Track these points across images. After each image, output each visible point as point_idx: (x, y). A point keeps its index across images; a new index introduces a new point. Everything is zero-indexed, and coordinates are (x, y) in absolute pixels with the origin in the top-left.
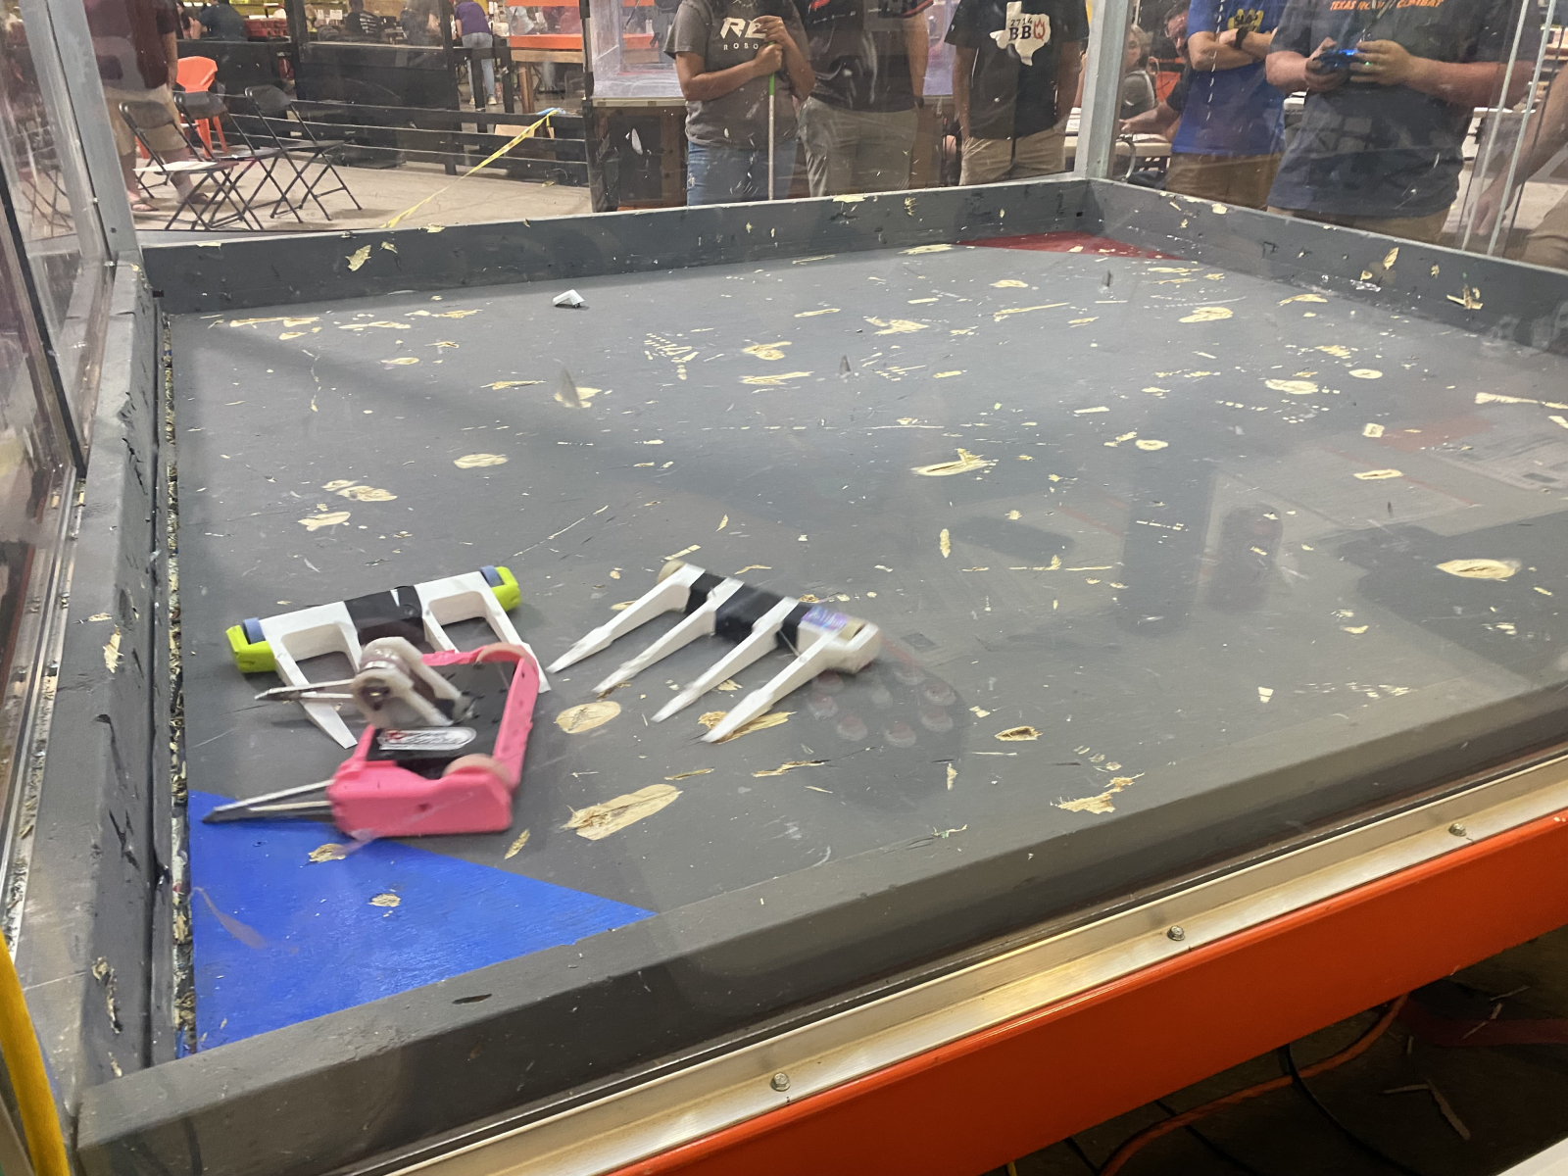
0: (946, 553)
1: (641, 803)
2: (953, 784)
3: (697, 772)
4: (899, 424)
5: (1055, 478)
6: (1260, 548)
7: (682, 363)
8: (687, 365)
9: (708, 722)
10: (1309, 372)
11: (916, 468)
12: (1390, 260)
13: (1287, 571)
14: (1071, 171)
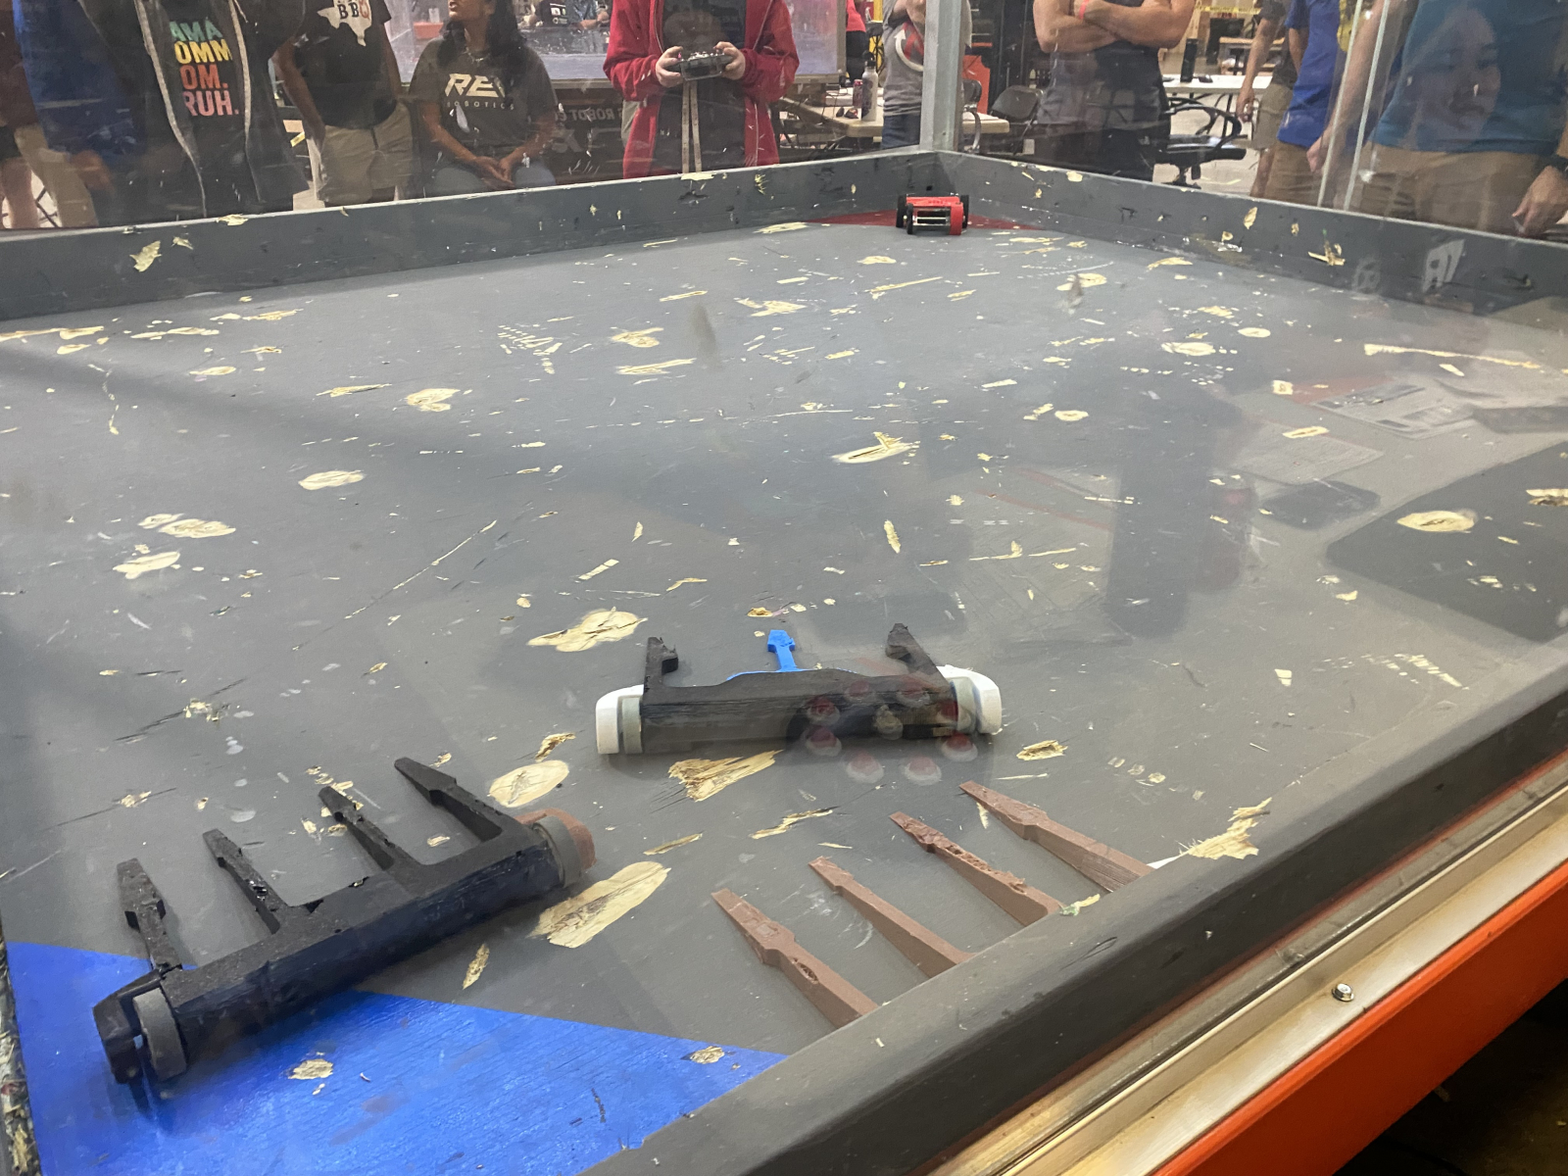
0: (896, 547)
1: (622, 891)
2: (989, 819)
3: (681, 841)
4: (804, 410)
5: (985, 457)
6: (1219, 516)
7: (546, 356)
8: (551, 357)
9: (680, 775)
10: (1201, 333)
11: (834, 457)
12: (1249, 221)
13: (1255, 539)
14: (918, 143)
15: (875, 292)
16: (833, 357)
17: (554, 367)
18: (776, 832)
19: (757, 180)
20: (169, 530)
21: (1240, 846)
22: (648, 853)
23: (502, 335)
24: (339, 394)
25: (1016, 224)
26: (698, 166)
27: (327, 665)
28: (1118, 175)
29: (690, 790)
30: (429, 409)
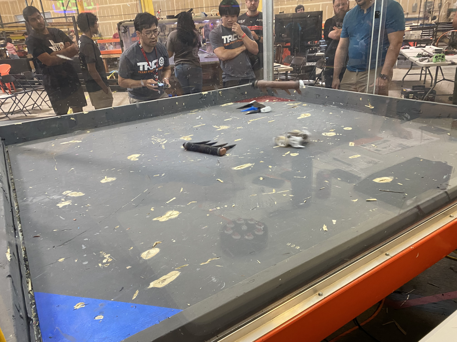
1: (169, 278)
3: (184, 266)
4: (226, 156)
5: (270, 167)
6: (327, 181)
8: (164, 144)
10: (333, 129)
11: (233, 168)
13: (335, 186)
15: (249, 122)
16: (235, 141)
17: (165, 147)
18: (206, 263)
19: (220, 93)
20: (69, 195)
22: (176, 269)
23: (152, 139)
25: (289, 100)
27: (105, 227)
30: (133, 160)
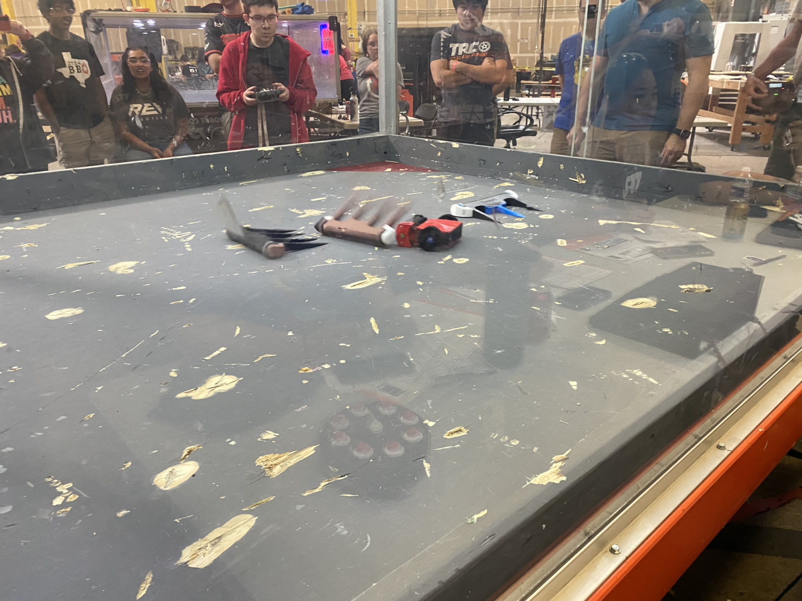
0: (377, 331)
1: (229, 533)
2: (431, 472)
3: (263, 501)
4: (326, 263)
5: (420, 283)
6: (536, 306)
7: (187, 242)
8: (190, 242)
9: (262, 464)
11: (343, 286)
12: (540, 163)
13: (554, 317)
14: (379, 131)
15: (361, 204)
17: (191, 247)
18: (317, 491)
19: (298, 150)
21: (557, 476)
22: (244, 510)
23: (163, 232)
24: (70, 267)
25: (429, 169)
26: (267, 143)
27: (58, 418)
28: (476, 144)
29: (268, 472)
30: (122, 272)
